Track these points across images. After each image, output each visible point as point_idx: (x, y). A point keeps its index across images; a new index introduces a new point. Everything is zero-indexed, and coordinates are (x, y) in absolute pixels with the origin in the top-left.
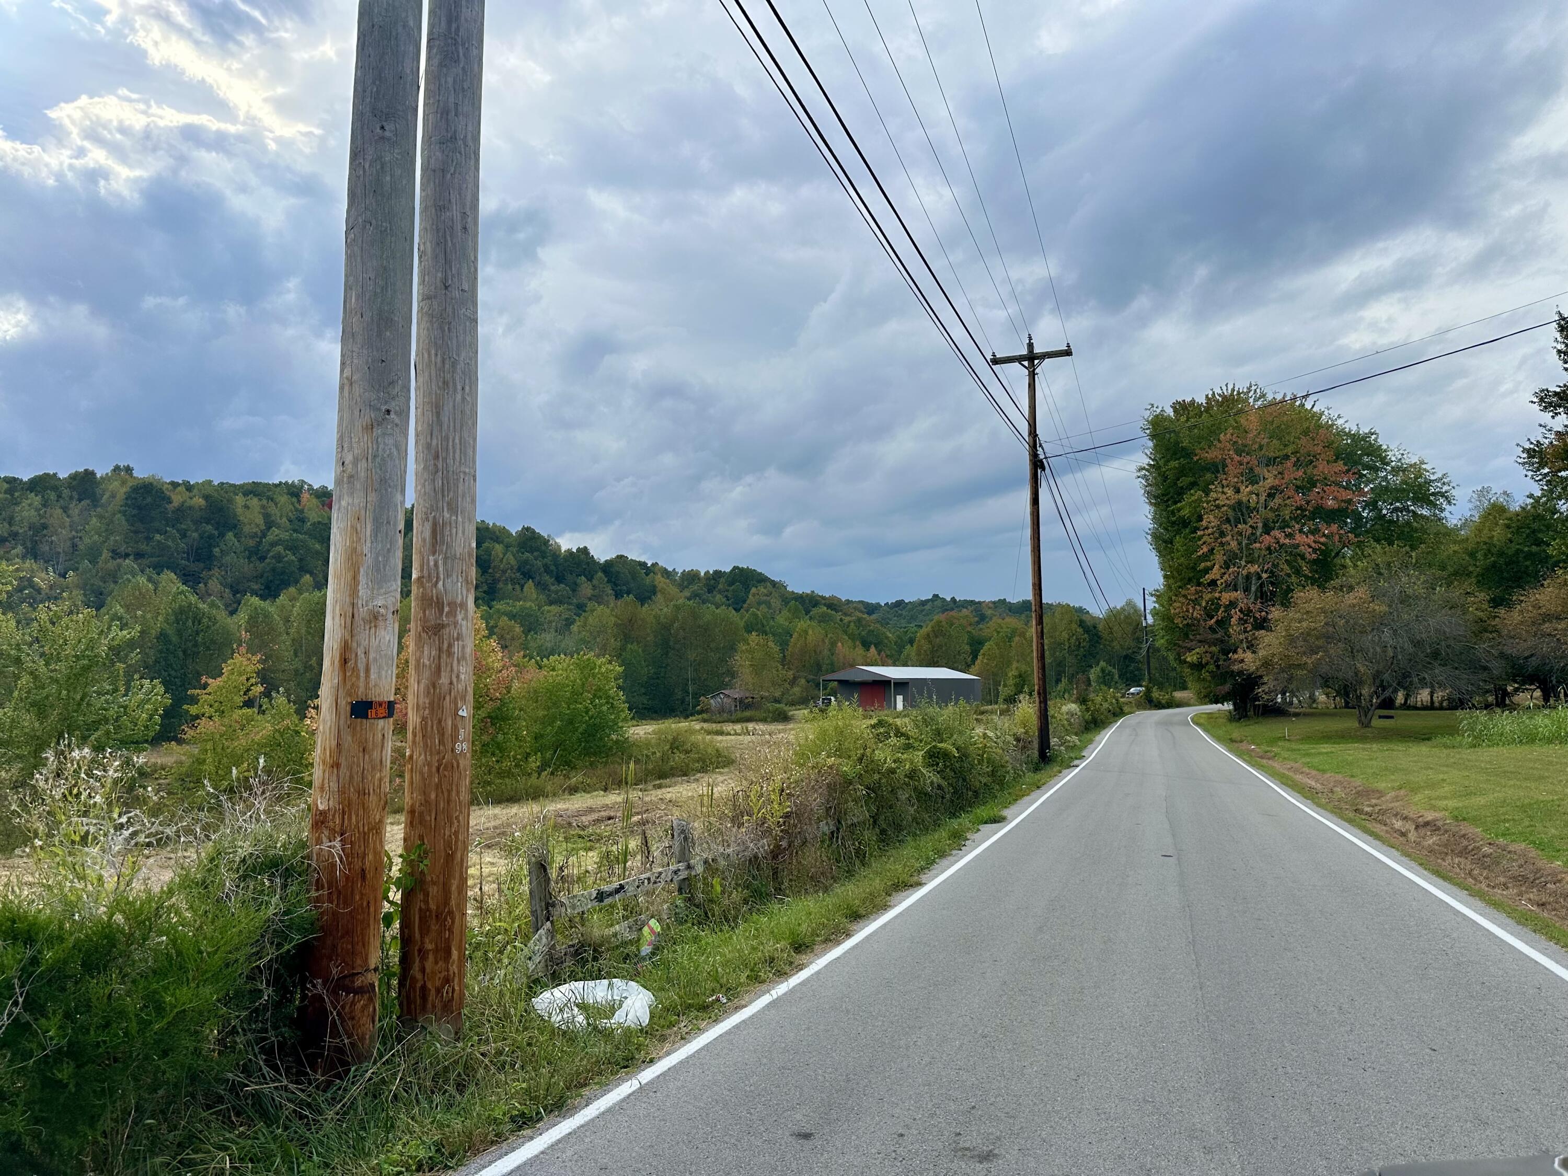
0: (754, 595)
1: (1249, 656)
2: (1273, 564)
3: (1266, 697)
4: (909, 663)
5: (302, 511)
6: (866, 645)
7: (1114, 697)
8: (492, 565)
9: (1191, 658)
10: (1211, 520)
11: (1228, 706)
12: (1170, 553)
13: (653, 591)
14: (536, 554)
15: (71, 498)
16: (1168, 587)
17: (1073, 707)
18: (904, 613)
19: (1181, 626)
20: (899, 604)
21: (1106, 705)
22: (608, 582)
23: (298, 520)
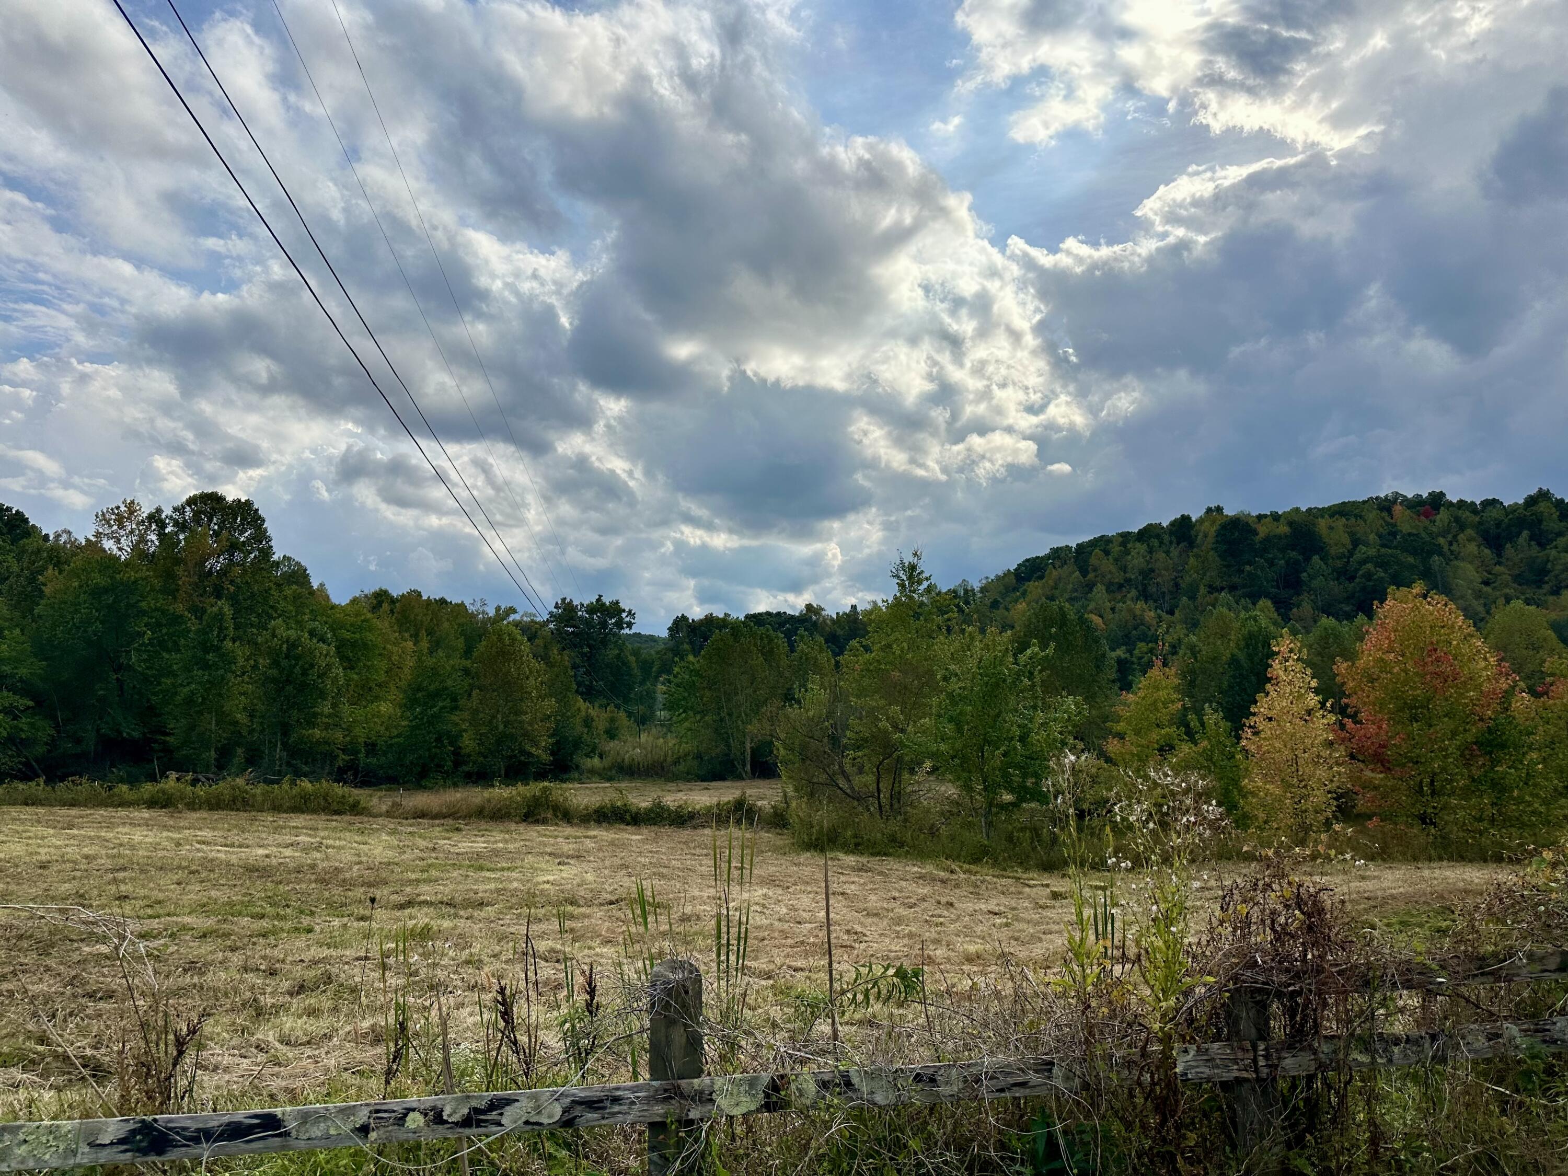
5: (1394, 525)
23: (1389, 534)
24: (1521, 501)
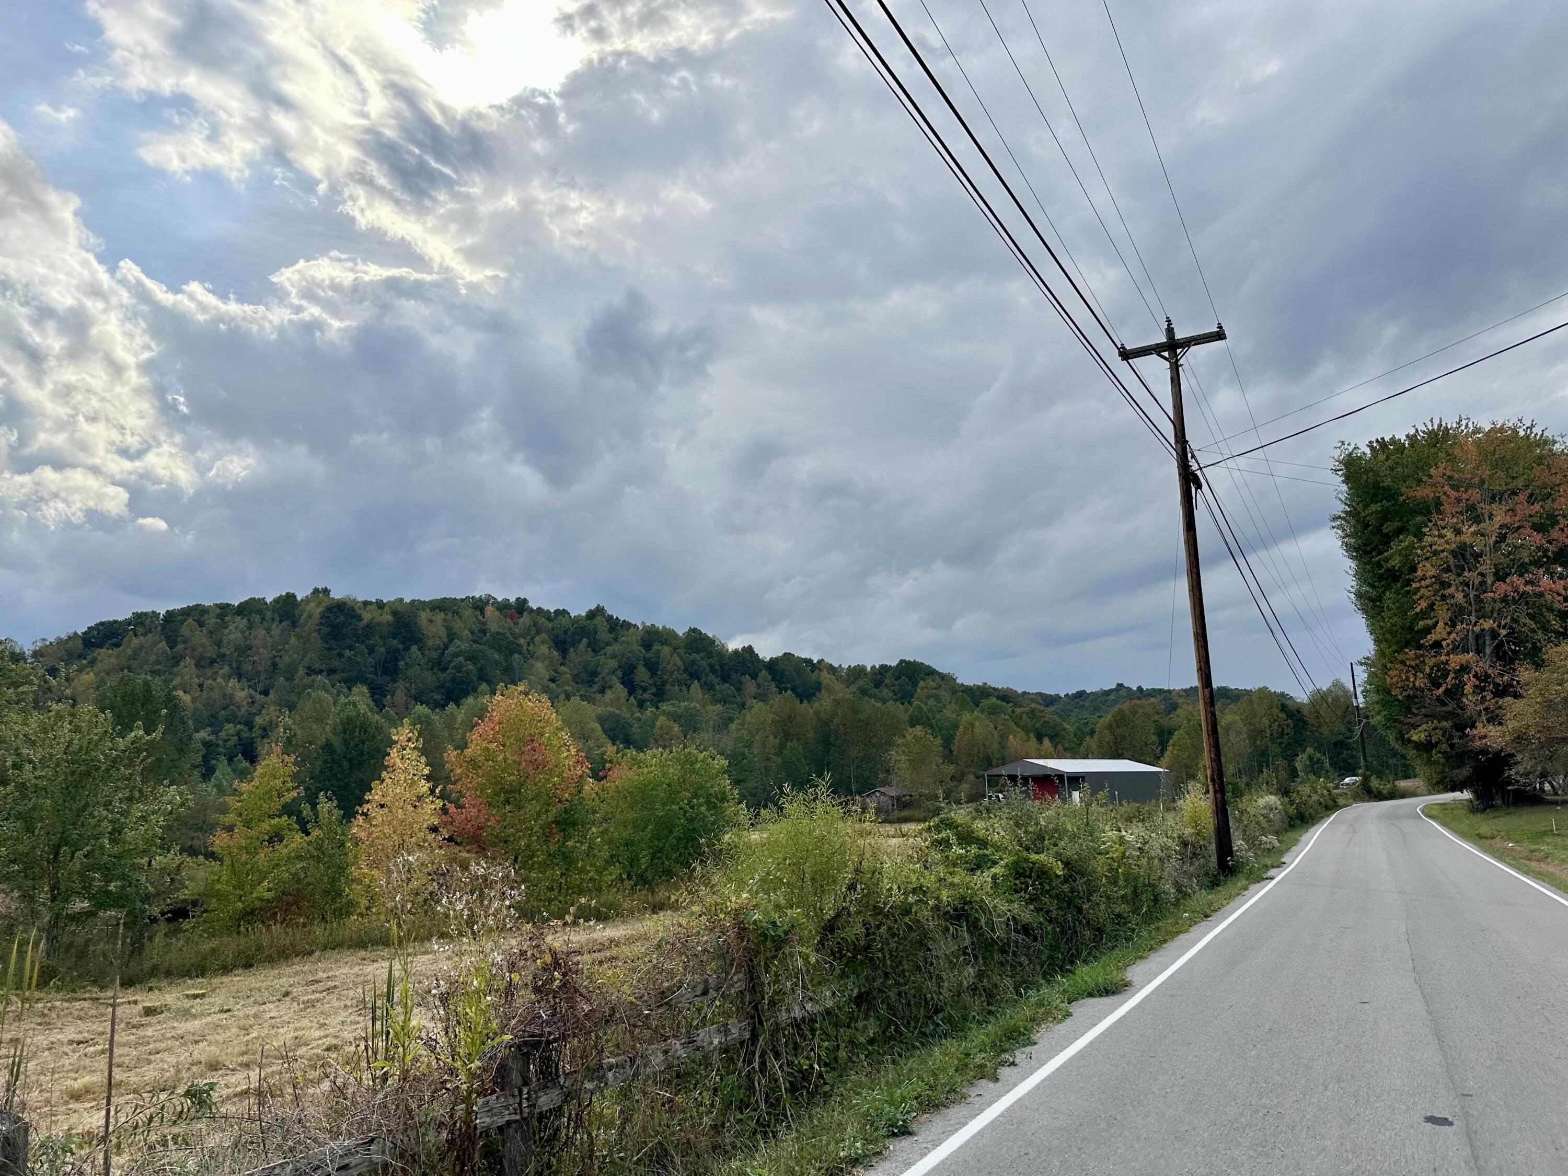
0: (922, 689)
1: (1493, 731)
2: (1512, 619)
3: (1522, 780)
4: (1090, 755)
5: (485, 624)
6: (1040, 738)
7: (1325, 788)
8: (660, 668)
9: (1417, 736)
10: (1427, 569)
11: (1466, 795)
12: (1379, 614)
13: (818, 687)
14: (702, 654)
15: (273, 619)
16: (1381, 653)
17: (1272, 799)
18: (1087, 704)
19: (1400, 698)
20: (1080, 695)
21: (1315, 798)
22: (773, 679)
23: (480, 631)
24: (584, 614)
